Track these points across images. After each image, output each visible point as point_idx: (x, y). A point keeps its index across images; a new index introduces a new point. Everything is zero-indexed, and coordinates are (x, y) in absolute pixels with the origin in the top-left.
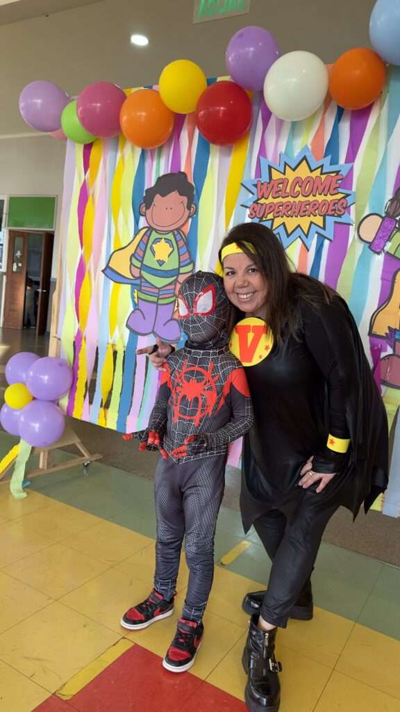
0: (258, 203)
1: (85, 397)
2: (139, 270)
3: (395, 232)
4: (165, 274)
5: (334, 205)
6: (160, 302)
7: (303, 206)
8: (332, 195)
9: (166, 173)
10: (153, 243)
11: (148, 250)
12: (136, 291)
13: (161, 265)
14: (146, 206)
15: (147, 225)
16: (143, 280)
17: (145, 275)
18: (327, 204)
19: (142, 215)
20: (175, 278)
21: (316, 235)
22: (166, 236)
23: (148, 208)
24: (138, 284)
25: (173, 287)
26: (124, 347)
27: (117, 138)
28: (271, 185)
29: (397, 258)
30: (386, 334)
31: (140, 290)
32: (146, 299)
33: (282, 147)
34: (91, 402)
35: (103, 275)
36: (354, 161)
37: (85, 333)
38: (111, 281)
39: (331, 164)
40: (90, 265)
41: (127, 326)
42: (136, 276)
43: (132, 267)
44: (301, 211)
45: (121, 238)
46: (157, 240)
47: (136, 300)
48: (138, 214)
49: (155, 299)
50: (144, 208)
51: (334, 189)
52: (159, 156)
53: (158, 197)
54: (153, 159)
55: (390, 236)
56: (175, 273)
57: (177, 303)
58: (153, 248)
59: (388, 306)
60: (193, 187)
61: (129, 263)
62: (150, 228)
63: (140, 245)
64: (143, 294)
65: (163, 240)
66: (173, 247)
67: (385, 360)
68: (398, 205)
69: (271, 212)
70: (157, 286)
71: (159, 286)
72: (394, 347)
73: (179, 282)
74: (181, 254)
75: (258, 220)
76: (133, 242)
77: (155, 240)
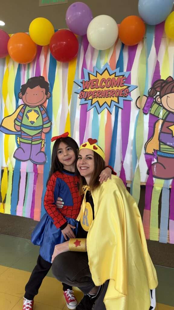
0: (83, 91)
2: (20, 127)
3: (153, 103)
4: (35, 128)
5: (122, 91)
6: (33, 143)
7: (107, 92)
8: (121, 87)
9: (33, 77)
10: (27, 113)
11: (25, 116)
12: (18, 138)
13: (32, 124)
14: (22, 94)
15: (24, 103)
16: (22, 132)
17: (23, 129)
19: (20, 98)
20: (41, 130)
21: (115, 106)
23: (23, 94)
24: (19, 134)
25: (40, 135)
26: (13, 168)
27: (4, 59)
28: (89, 83)
29: (155, 116)
30: (153, 153)
31: (21, 138)
32: (24, 142)
33: (94, 63)
36: (131, 70)
39: (119, 72)
41: (14, 157)
42: (18, 130)
43: (16, 125)
44: (106, 95)
45: (8, 110)
47: (19, 144)
48: (18, 98)
49: (30, 142)
50: (21, 95)
51: (122, 84)
52: (29, 68)
53: (28, 89)
54: (25, 70)
55: (151, 105)
56: (41, 127)
57: (43, 143)
58: (27, 115)
59: (153, 139)
60: (49, 84)
61: (14, 123)
62: (25, 105)
63: (20, 114)
64: (23, 140)
65: (33, 111)
66: (39, 114)
67: (153, 165)
68: (154, 91)
69: (91, 96)
70: (31, 135)
71: (32, 135)
72: (157, 159)
73: (43, 132)
74: (43, 118)
75: (84, 99)
76: (16, 113)
77: (29, 110)
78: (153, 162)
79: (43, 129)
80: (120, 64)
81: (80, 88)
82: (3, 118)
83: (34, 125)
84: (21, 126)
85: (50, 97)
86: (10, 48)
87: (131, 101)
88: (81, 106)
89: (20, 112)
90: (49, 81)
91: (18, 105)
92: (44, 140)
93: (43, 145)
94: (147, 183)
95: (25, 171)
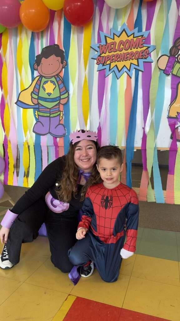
1: (14, 173)
3: (175, 63)
4: (53, 100)
6: (52, 116)
9: (47, 46)
10: (43, 84)
11: (41, 88)
12: (36, 111)
13: (49, 96)
14: (37, 65)
15: (40, 75)
16: (40, 105)
17: (41, 102)
19: (36, 70)
20: (59, 101)
21: (134, 70)
23: (38, 66)
24: (37, 107)
25: (58, 106)
26: (33, 143)
27: (17, 29)
29: (178, 76)
30: (176, 116)
32: (43, 115)
33: (111, 25)
34: (18, 175)
35: (16, 105)
36: (150, 30)
37: (9, 139)
38: (21, 108)
40: (7, 100)
41: (34, 131)
42: (36, 103)
43: (33, 99)
45: (24, 84)
46: (46, 82)
47: (37, 118)
49: (48, 115)
50: (36, 67)
52: (42, 37)
53: (43, 58)
54: (38, 39)
55: (173, 66)
56: (58, 99)
57: (61, 115)
58: (44, 87)
59: (176, 101)
60: (64, 51)
61: (31, 97)
62: (41, 76)
63: (36, 86)
64: (41, 113)
65: (49, 81)
66: (56, 85)
67: (177, 129)
68: (176, 49)
70: (49, 108)
73: (61, 104)
74: (60, 88)
76: (32, 85)
77: (45, 82)
78: (176, 126)
79: (61, 100)
80: (138, 24)
81: (96, 53)
82: (20, 92)
83: (51, 97)
84: (38, 99)
85: (66, 65)
86: (22, 15)
88: (99, 72)
89: (37, 85)
90: (64, 49)
91: (34, 77)
92: (62, 111)
93: (62, 117)
95: (46, 145)
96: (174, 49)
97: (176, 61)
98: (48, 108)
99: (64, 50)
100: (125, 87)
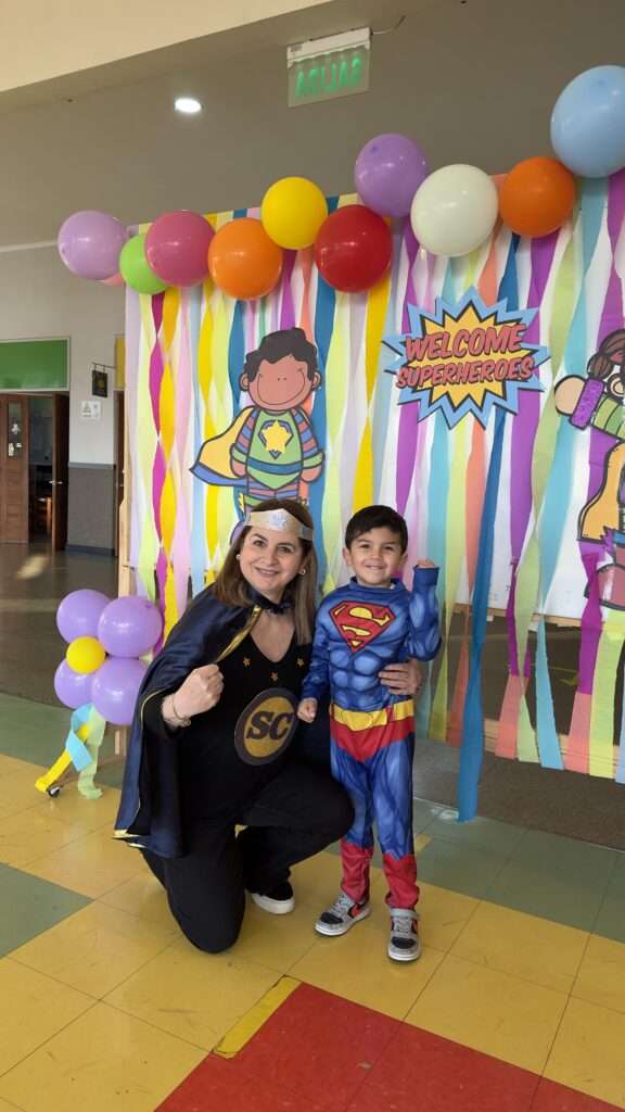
0: (409, 367)
2: (244, 466)
3: (602, 399)
4: (283, 470)
5: (516, 365)
7: (473, 368)
8: (512, 352)
9: (274, 331)
10: (262, 428)
12: (241, 495)
14: (248, 377)
15: (253, 404)
16: (251, 480)
17: (254, 472)
18: (506, 366)
19: (245, 390)
20: (297, 474)
21: (494, 408)
22: (280, 418)
23: (251, 379)
24: (243, 484)
25: (295, 486)
28: (425, 343)
29: (607, 433)
30: (602, 536)
31: (247, 494)
33: (438, 287)
36: (539, 305)
37: (170, 558)
39: (507, 311)
40: (171, 461)
42: (241, 474)
43: (234, 462)
44: (471, 375)
45: (216, 422)
47: (243, 509)
48: (237, 388)
50: (246, 380)
51: (515, 344)
52: (264, 308)
53: (265, 363)
54: (254, 311)
55: (596, 406)
56: (296, 467)
58: (263, 435)
59: (602, 498)
60: (315, 348)
61: (229, 457)
62: (257, 408)
63: (243, 431)
64: (252, 499)
65: (276, 422)
66: (292, 433)
67: (603, 572)
68: (605, 362)
69: (427, 379)
70: (273, 487)
71: (275, 486)
72: (613, 555)
73: (305, 481)
74: (303, 441)
75: (410, 390)
76: (233, 428)
77: (265, 423)
78: (600, 565)
79: (304, 472)
80: (508, 288)
81: (398, 356)
82: (204, 441)
84: (246, 464)
85: (320, 384)
86: (214, 262)
87: (540, 391)
88: (402, 409)
89: (245, 428)
92: (305, 500)
94: (583, 620)
96: (601, 359)
97: (603, 392)
98: (271, 489)
99: (315, 344)
100: (468, 451)
